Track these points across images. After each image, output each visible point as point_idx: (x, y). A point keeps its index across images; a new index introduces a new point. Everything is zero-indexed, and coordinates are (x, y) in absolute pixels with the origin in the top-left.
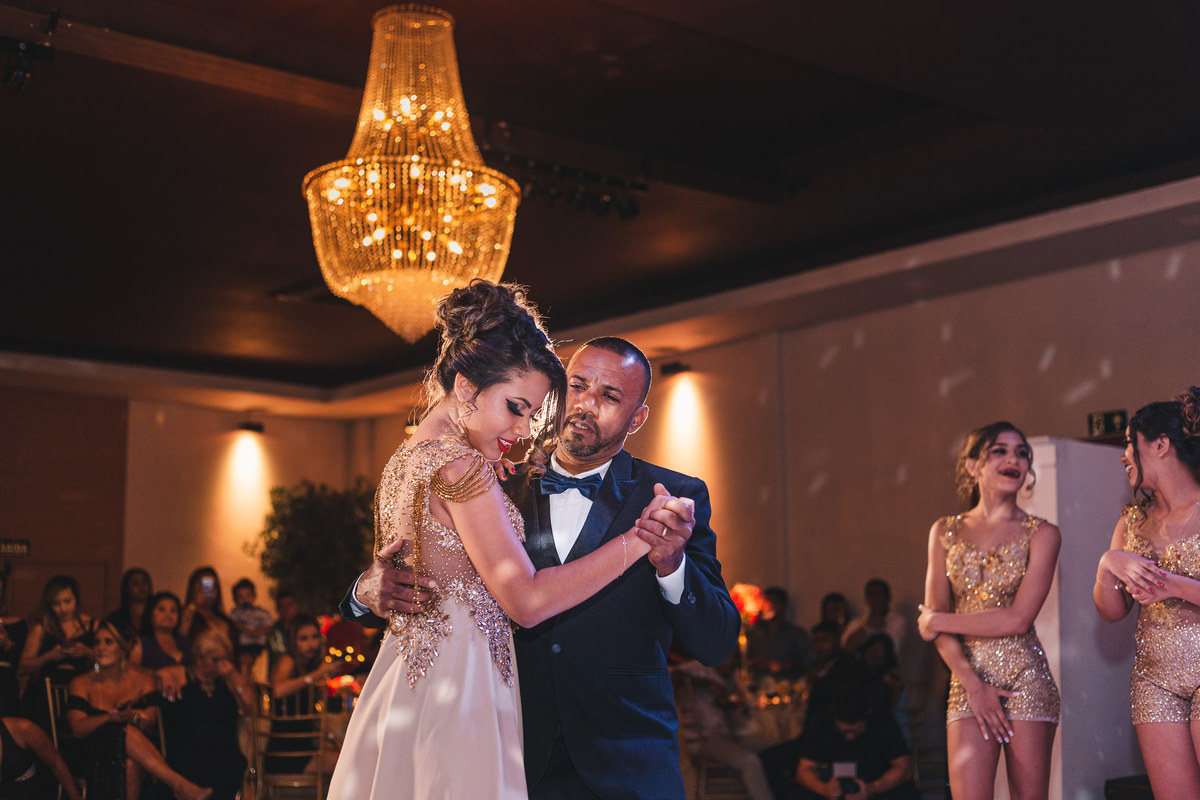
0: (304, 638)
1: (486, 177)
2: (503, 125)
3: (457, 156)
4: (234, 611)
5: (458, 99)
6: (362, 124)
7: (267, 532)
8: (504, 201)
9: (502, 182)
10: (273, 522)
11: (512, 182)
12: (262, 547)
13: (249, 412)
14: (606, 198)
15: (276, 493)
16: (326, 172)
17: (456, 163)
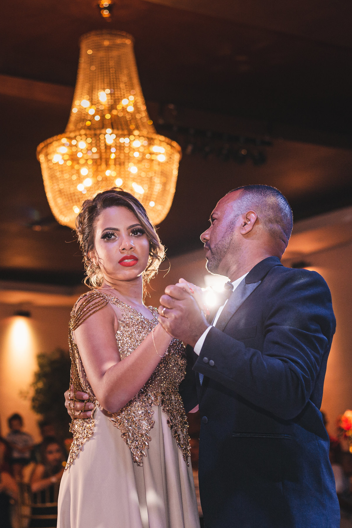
0: (51, 452)
1: (156, 142)
2: (171, 106)
3: (137, 128)
4: (9, 435)
5: (138, 89)
6: (75, 110)
7: (34, 384)
8: (170, 157)
9: (168, 144)
10: (39, 376)
11: (175, 144)
12: (32, 393)
13: (21, 304)
14: (243, 152)
15: (41, 357)
16: (51, 143)
17: (136, 133)
